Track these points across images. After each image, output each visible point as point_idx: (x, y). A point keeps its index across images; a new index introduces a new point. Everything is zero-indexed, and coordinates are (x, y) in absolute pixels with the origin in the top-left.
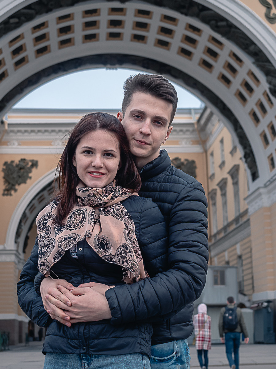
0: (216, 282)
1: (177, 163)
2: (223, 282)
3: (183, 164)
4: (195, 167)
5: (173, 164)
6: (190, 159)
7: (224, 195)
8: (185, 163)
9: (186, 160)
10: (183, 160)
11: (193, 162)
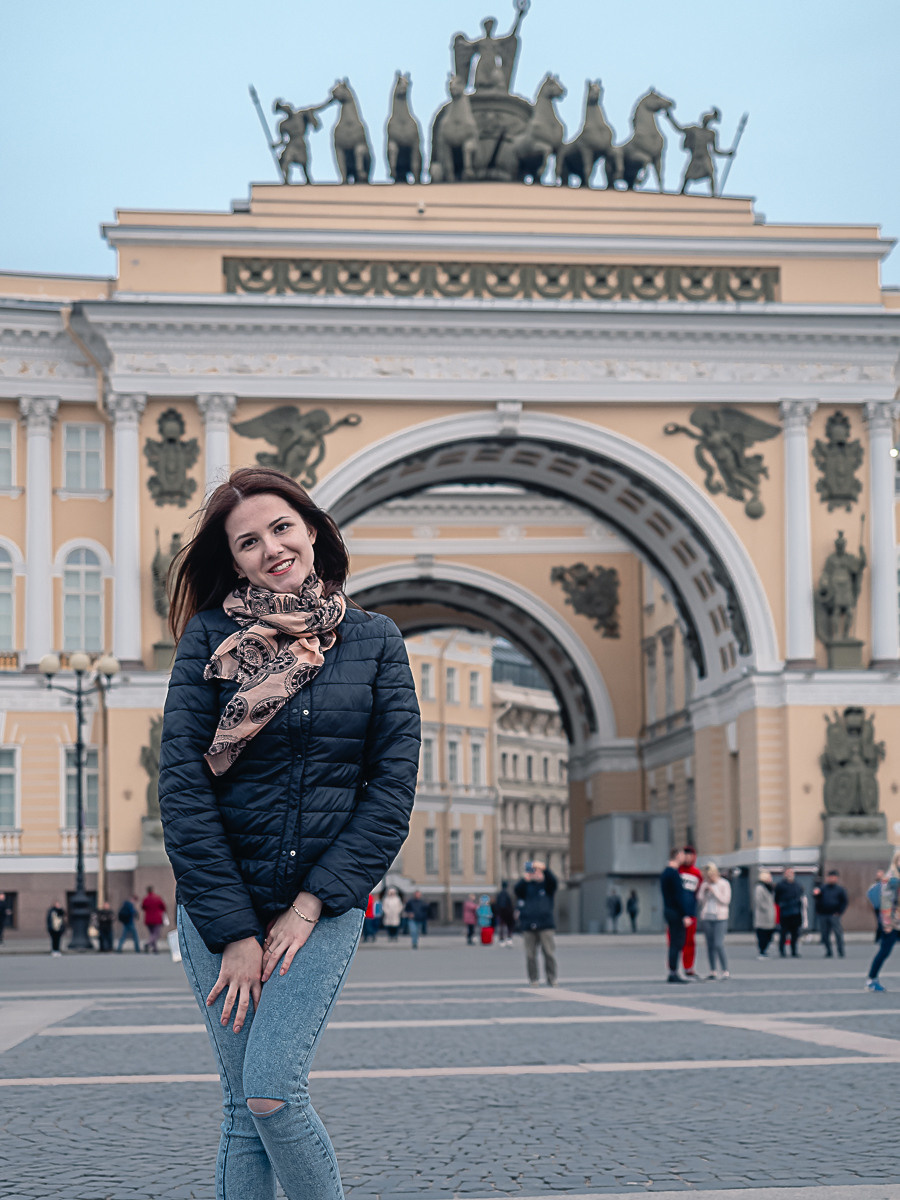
0: (635, 838)
1: (581, 574)
2: (647, 838)
3: (591, 576)
4: (616, 584)
5: (572, 575)
6: (607, 565)
7: (668, 654)
8: (597, 574)
9: (599, 568)
10: (591, 567)
11: (612, 572)
